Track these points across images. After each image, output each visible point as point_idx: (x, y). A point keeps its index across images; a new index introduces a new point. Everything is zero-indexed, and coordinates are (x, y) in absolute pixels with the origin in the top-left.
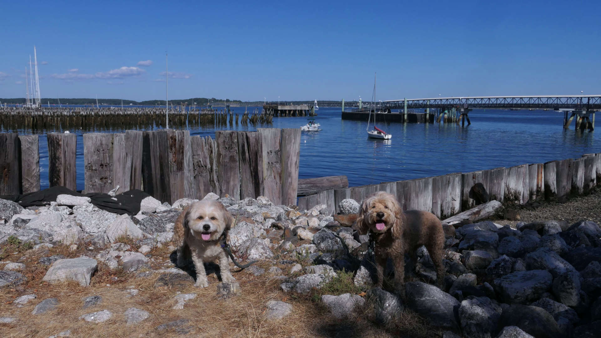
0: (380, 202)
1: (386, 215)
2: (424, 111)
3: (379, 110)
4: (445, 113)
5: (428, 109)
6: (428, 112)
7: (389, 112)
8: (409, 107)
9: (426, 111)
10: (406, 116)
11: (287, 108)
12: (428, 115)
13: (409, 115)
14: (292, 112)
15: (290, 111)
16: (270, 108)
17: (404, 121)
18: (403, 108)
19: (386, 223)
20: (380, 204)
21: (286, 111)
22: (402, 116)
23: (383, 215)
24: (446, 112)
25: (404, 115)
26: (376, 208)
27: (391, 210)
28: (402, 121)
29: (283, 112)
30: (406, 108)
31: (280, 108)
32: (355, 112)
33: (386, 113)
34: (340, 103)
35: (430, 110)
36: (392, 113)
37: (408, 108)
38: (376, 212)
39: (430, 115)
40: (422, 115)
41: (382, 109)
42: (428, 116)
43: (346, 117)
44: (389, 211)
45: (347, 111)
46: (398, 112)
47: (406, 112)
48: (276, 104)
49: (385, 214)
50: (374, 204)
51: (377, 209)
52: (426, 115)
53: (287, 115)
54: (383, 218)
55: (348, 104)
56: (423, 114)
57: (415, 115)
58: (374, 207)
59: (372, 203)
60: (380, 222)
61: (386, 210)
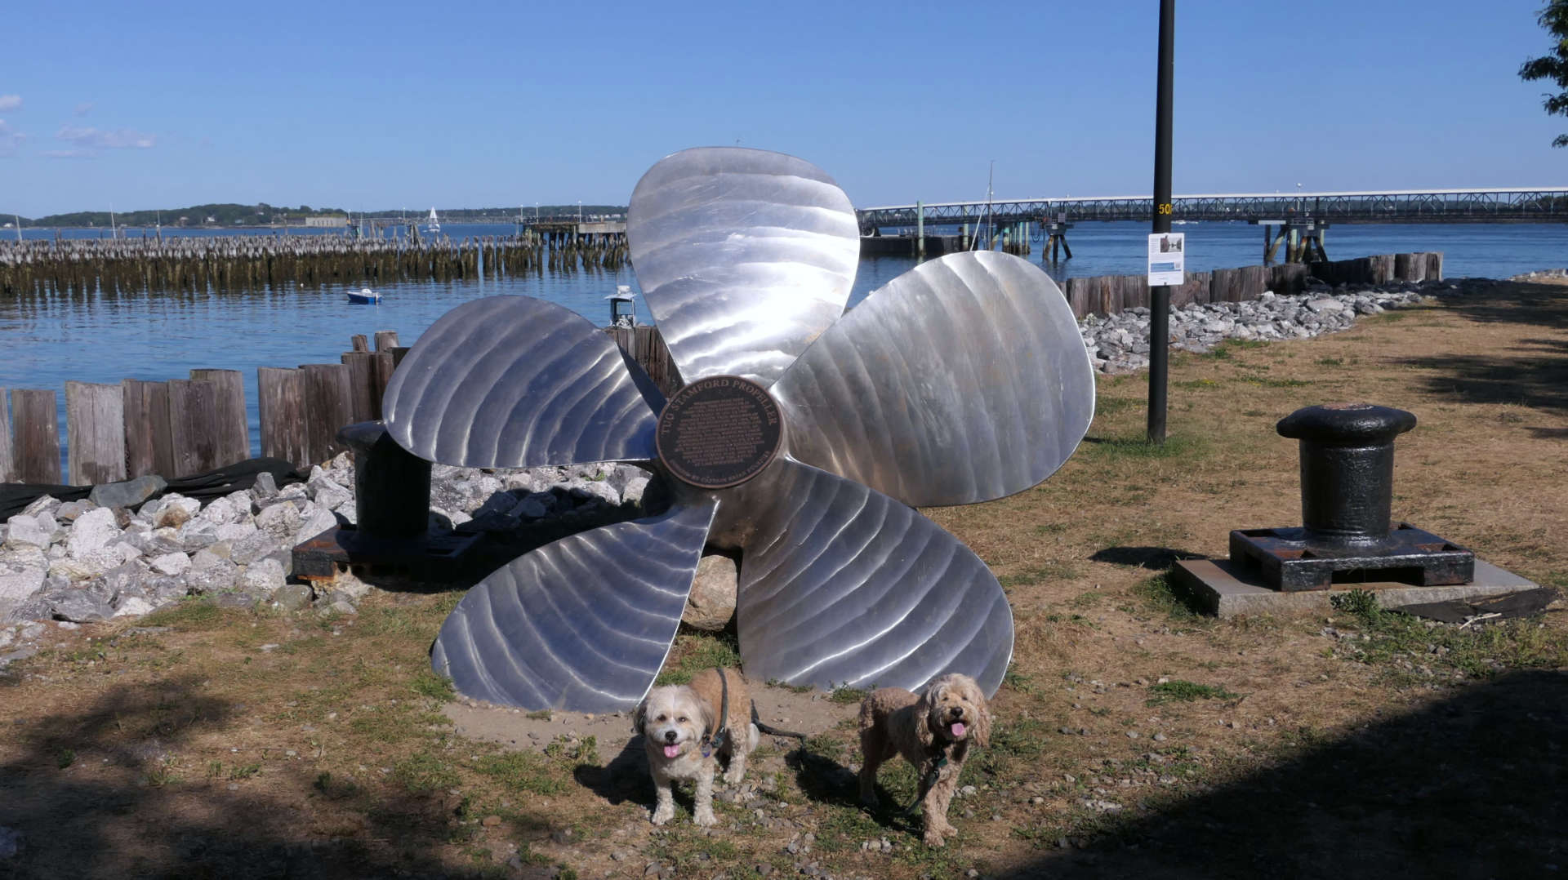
0: (954, 690)
1: (965, 712)
2: (957, 229)
4: (1005, 235)
5: (966, 226)
6: (966, 232)
8: (928, 221)
9: (961, 229)
10: (921, 242)
11: (600, 229)
12: (966, 239)
13: (927, 240)
17: (917, 253)
18: (914, 222)
19: (965, 723)
20: (954, 694)
22: (913, 242)
23: (961, 712)
24: (1007, 230)
25: (917, 240)
26: (949, 699)
28: (913, 254)
30: (921, 223)
31: (583, 228)
33: (871, 236)
36: (883, 236)
37: (925, 224)
38: (949, 706)
40: (953, 239)
42: (966, 242)
44: (970, 704)
46: (897, 234)
47: (921, 234)
49: (964, 708)
50: (945, 694)
51: (951, 703)
52: (961, 238)
54: (961, 717)
56: (955, 238)
57: (940, 238)
58: (946, 699)
59: (940, 693)
60: (956, 721)
61: (965, 703)
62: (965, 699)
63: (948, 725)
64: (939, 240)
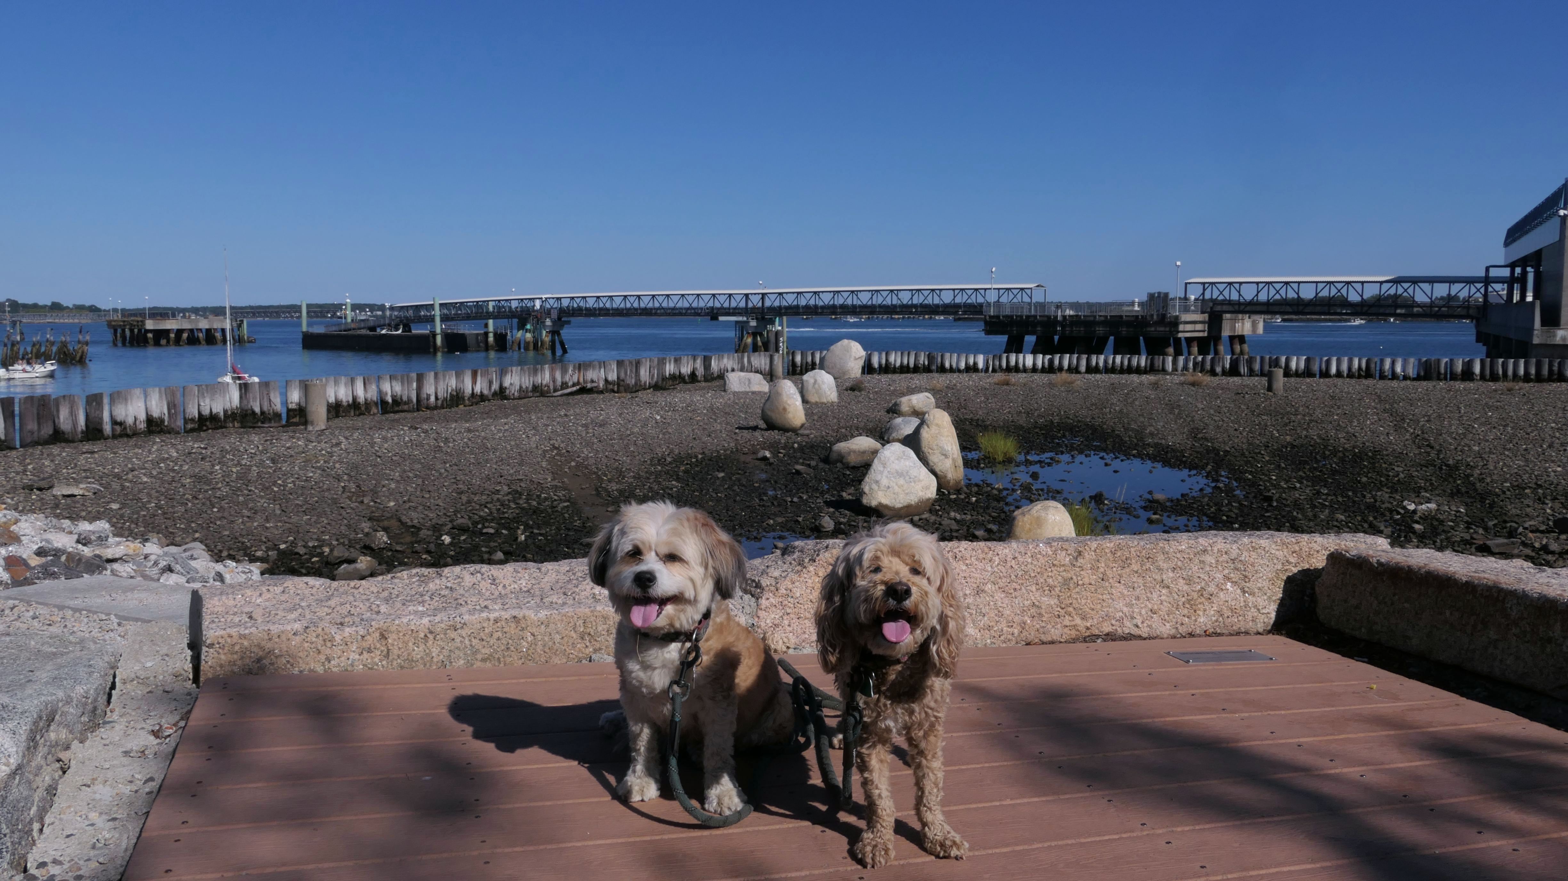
0: (895, 552)
1: (915, 595)
2: (482, 326)
3: (384, 325)
5: (491, 322)
6: (491, 328)
7: (407, 328)
9: (486, 326)
10: (439, 340)
11: (171, 325)
12: (491, 335)
13: (447, 337)
14: (185, 335)
15: (180, 332)
16: (124, 326)
17: (436, 349)
18: (431, 320)
19: (913, 619)
20: (896, 560)
21: (168, 332)
22: (431, 339)
23: (908, 593)
24: (529, 326)
25: (434, 335)
26: (884, 570)
27: (928, 579)
28: (432, 350)
29: (160, 336)
30: (438, 319)
31: (150, 325)
32: (333, 330)
33: (400, 332)
34: (297, 309)
35: (494, 324)
36: (411, 331)
37: (442, 321)
38: (883, 582)
39: (495, 334)
40: (477, 335)
41: (389, 325)
42: (491, 338)
43: (312, 342)
44: (925, 581)
45: (311, 330)
46: (427, 329)
47: (438, 330)
48: (141, 313)
49: (914, 589)
50: (877, 558)
51: (886, 575)
52: (486, 334)
53: (171, 343)
54: (908, 603)
55: (318, 311)
56: (480, 334)
57: (463, 335)
58: (877, 570)
59: (867, 556)
60: (895, 615)
61: (917, 579)
62: (916, 571)
63: (877, 622)
64: (463, 337)
